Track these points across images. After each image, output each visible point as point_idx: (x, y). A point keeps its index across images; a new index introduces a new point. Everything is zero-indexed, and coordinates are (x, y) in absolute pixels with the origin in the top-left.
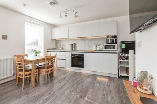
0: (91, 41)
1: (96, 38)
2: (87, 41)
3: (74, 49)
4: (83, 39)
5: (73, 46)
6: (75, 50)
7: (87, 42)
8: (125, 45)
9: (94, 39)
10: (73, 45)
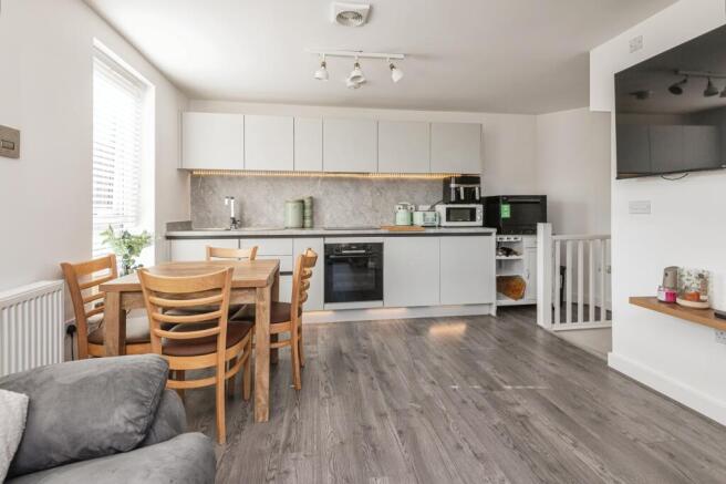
0: (383, 192)
1: (402, 181)
2: (365, 191)
3: (308, 222)
4: (352, 180)
5: (304, 208)
6: (312, 227)
7: (369, 193)
8: (511, 208)
9: (395, 181)
10: (308, 203)
